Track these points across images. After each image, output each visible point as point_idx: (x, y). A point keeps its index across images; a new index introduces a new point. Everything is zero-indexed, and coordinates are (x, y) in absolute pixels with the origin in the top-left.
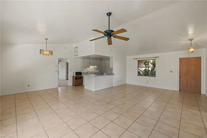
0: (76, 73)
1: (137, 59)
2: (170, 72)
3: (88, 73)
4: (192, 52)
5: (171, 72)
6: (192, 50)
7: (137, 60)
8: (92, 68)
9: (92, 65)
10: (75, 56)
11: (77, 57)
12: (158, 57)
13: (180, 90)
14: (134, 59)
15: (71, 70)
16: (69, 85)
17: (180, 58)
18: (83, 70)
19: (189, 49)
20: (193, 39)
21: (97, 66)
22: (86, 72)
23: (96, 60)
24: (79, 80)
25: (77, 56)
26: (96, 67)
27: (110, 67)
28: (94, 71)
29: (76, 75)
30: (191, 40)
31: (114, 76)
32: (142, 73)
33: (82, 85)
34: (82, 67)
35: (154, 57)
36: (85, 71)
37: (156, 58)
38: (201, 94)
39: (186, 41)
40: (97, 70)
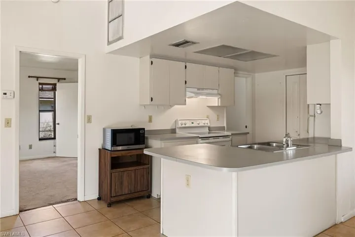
0: (115, 133)
3: (180, 133)
9: (197, 94)
10: (109, 43)
15: (89, 119)
16: (80, 198)
18: (150, 120)
21: (220, 95)
22: (168, 127)
23: (215, 69)
24: (128, 175)
25: (120, 38)
26: (215, 101)
28: (207, 122)
29: (114, 143)
33: (149, 196)
34: (148, 101)
36: (161, 122)
40: (218, 119)
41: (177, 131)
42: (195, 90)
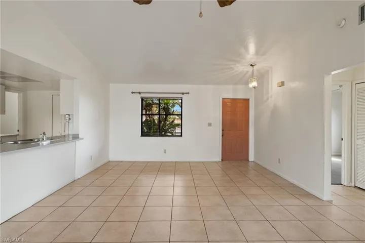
1: (140, 93)
2: (207, 125)
4: (255, 87)
5: (210, 125)
6: (254, 84)
7: (138, 96)
12: (188, 93)
14: (132, 93)
17: (223, 99)
19: (247, 83)
20: (255, 65)
30: (253, 66)
37: (183, 94)
38: (248, 160)
39: (246, 66)
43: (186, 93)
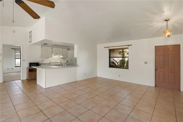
0: (30, 64)
1: (108, 47)
2: (144, 63)
4: (169, 36)
5: (146, 63)
6: (168, 33)
7: (108, 49)
8: (56, 58)
11: (31, 43)
12: (131, 45)
13: (155, 86)
14: (105, 47)
15: (24, 61)
16: (22, 79)
17: (155, 46)
18: (43, 61)
19: (165, 32)
20: (169, 20)
21: (63, 55)
26: (62, 57)
27: (75, 57)
28: (60, 61)
29: (30, 66)
30: (167, 21)
31: (78, 67)
32: (118, 64)
34: (41, 56)
35: (127, 45)
38: (180, 91)
39: (161, 22)
40: (64, 61)
41: (51, 63)
42: (55, 54)
43: (130, 45)
